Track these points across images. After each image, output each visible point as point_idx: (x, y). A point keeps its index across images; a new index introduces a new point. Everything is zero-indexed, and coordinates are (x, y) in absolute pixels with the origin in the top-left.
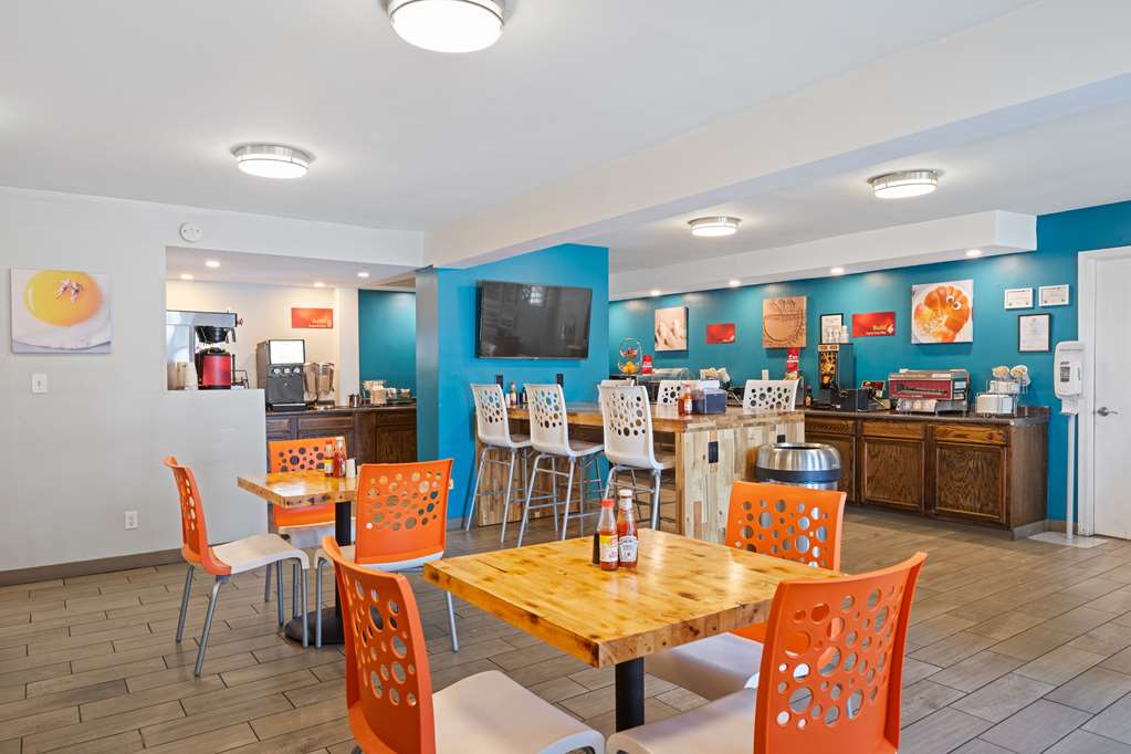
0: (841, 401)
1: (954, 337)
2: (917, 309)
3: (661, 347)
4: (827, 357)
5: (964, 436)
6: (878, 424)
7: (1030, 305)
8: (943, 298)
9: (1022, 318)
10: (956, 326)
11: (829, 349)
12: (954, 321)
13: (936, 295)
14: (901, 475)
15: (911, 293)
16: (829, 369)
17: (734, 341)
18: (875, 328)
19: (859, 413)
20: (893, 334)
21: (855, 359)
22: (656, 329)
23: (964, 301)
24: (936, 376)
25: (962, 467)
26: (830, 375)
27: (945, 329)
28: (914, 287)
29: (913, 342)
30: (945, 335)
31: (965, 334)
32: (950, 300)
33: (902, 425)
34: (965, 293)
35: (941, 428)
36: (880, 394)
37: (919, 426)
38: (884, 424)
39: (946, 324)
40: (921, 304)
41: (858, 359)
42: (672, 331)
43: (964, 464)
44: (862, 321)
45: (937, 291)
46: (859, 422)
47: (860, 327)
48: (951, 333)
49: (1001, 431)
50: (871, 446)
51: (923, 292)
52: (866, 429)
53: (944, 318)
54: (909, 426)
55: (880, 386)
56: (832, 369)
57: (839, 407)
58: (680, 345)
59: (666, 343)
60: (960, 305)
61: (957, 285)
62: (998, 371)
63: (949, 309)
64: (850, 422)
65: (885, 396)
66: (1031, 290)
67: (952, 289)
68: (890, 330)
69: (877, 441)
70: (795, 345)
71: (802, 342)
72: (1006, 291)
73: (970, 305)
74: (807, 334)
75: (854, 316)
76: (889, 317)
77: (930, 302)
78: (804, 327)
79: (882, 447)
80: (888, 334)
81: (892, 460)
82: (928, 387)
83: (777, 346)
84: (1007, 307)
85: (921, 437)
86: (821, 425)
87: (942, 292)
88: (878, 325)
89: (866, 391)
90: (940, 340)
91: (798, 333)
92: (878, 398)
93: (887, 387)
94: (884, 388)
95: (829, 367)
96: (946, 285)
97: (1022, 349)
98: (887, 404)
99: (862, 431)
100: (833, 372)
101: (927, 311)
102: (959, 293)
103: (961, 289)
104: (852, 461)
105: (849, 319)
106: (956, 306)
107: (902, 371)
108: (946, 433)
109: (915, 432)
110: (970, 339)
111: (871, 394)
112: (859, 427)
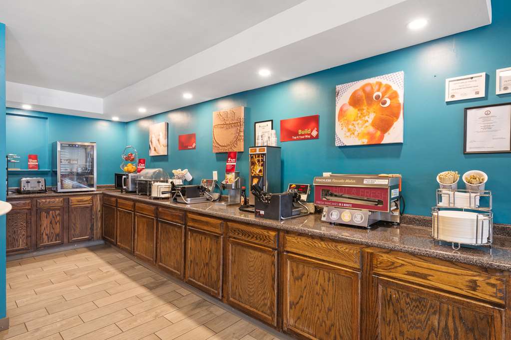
0: (265, 207)
1: (382, 138)
2: (341, 110)
3: (152, 153)
4: (256, 160)
5: (424, 277)
6: (303, 240)
7: (482, 94)
8: (369, 97)
9: (469, 112)
10: (384, 125)
11: (258, 152)
12: (382, 120)
13: (361, 93)
14: (330, 310)
15: (334, 94)
16: (257, 172)
17: (195, 148)
18: (300, 132)
19: (282, 224)
20: (317, 137)
21: (282, 162)
22: (150, 140)
23: (394, 96)
24: (368, 182)
25: (420, 321)
26: (259, 177)
27: (371, 129)
28: (338, 87)
29: (337, 144)
30: (372, 136)
31: (395, 135)
32: (378, 97)
33: (332, 246)
34: (395, 87)
35: (385, 257)
36: (304, 197)
37: (354, 250)
38: (310, 241)
39: (373, 125)
40: (344, 105)
41: (285, 164)
42: (159, 140)
43: (423, 317)
44: (289, 126)
45: (363, 89)
46: (282, 234)
47: (289, 132)
48: (379, 133)
49: (493, 281)
50: (295, 264)
51: (347, 91)
52: (288, 244)
53: (371, 117)
54: (342, 248)
55: (303, 189)
56: (260, 171)
57: (262, 212)
58: (163, 151)
59: (155, 150)
60: (388, 102)
61: (384, 79)
62: (446, 177)
63: (375, 107)
64: (273, 234)
65: (309, 200)
66: (484, 74)
67: (380, 84)
68: (314, 133)
69: (302, 261)
70: (235, 150)
71: (240, 147)
72: (447, 80)
73: (401, 100)
74: (245, 140)
75: (282, 122)
76: (313, 120)
77: (355, 101)
78: (242, 134)
79: (306, 269)
80: (312, 138)
81: (318, 288)
82: (358, 194)
83: (222, 151)
84: (448, 99)
85: (357, 266)
86: (244, 233)
87: (368, 89)
88: (303, 130)
89: (290, 195)
90: (365, 141)
91: (237, 139)
92: (303, 201)
93: (311, 190)
94: (308, 191)
95: (258, 168)
96: (373, 80)
97: (468, 150)
98: (311, 207)
99: (284, 247)
100: (261, 174)
101: (352, 111)
102: (388, 87)
103: (390, 83)
104: (273, 279)
105: (277, 124)
106: (384, 103)
107: (326, 174)
108: (392, 266)
109: (348, 256)
110: (400, 140)
111: (295, 198)
112: (281, 240)
